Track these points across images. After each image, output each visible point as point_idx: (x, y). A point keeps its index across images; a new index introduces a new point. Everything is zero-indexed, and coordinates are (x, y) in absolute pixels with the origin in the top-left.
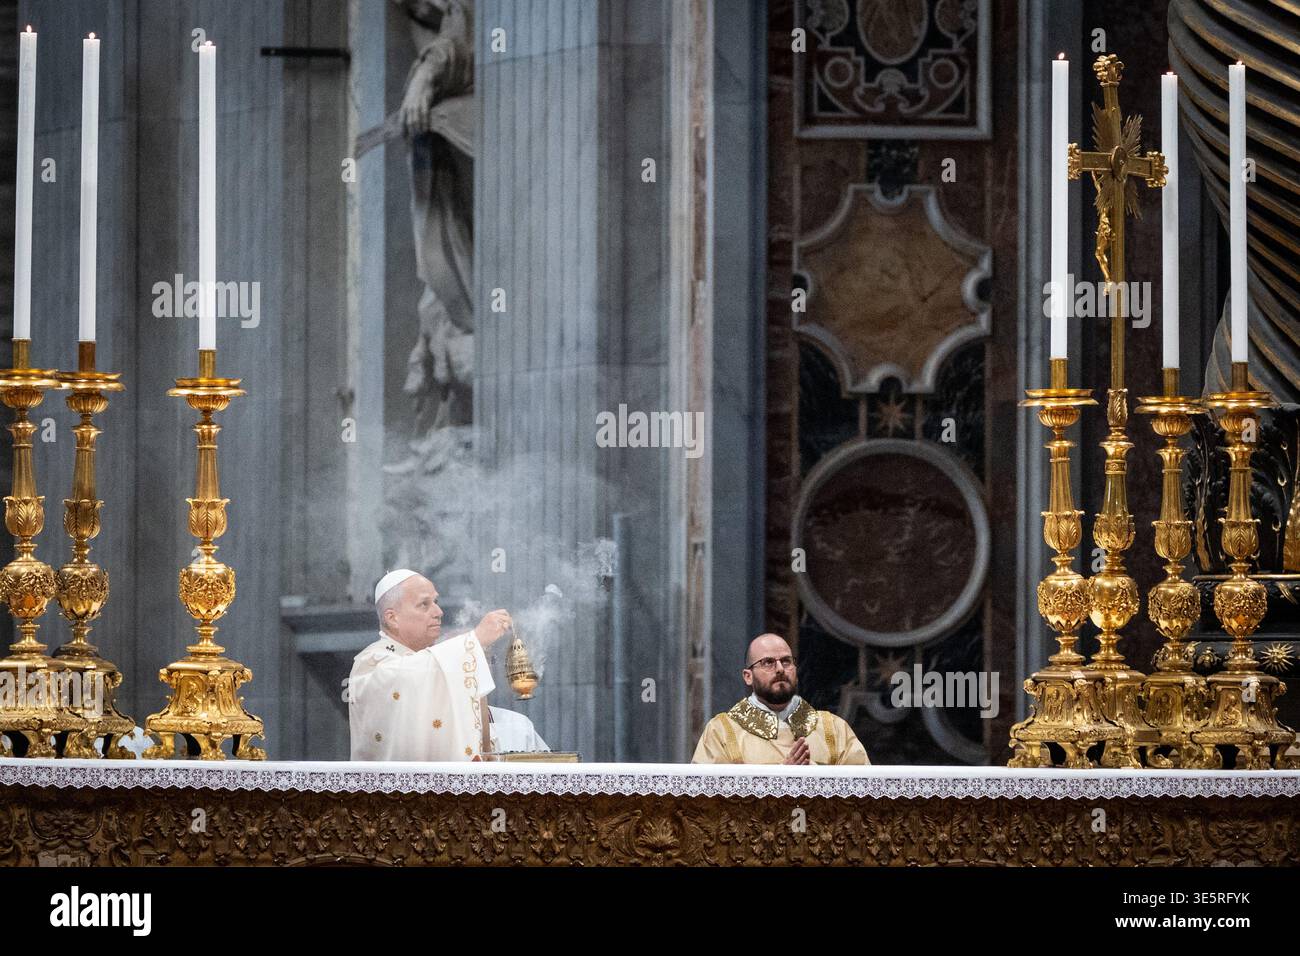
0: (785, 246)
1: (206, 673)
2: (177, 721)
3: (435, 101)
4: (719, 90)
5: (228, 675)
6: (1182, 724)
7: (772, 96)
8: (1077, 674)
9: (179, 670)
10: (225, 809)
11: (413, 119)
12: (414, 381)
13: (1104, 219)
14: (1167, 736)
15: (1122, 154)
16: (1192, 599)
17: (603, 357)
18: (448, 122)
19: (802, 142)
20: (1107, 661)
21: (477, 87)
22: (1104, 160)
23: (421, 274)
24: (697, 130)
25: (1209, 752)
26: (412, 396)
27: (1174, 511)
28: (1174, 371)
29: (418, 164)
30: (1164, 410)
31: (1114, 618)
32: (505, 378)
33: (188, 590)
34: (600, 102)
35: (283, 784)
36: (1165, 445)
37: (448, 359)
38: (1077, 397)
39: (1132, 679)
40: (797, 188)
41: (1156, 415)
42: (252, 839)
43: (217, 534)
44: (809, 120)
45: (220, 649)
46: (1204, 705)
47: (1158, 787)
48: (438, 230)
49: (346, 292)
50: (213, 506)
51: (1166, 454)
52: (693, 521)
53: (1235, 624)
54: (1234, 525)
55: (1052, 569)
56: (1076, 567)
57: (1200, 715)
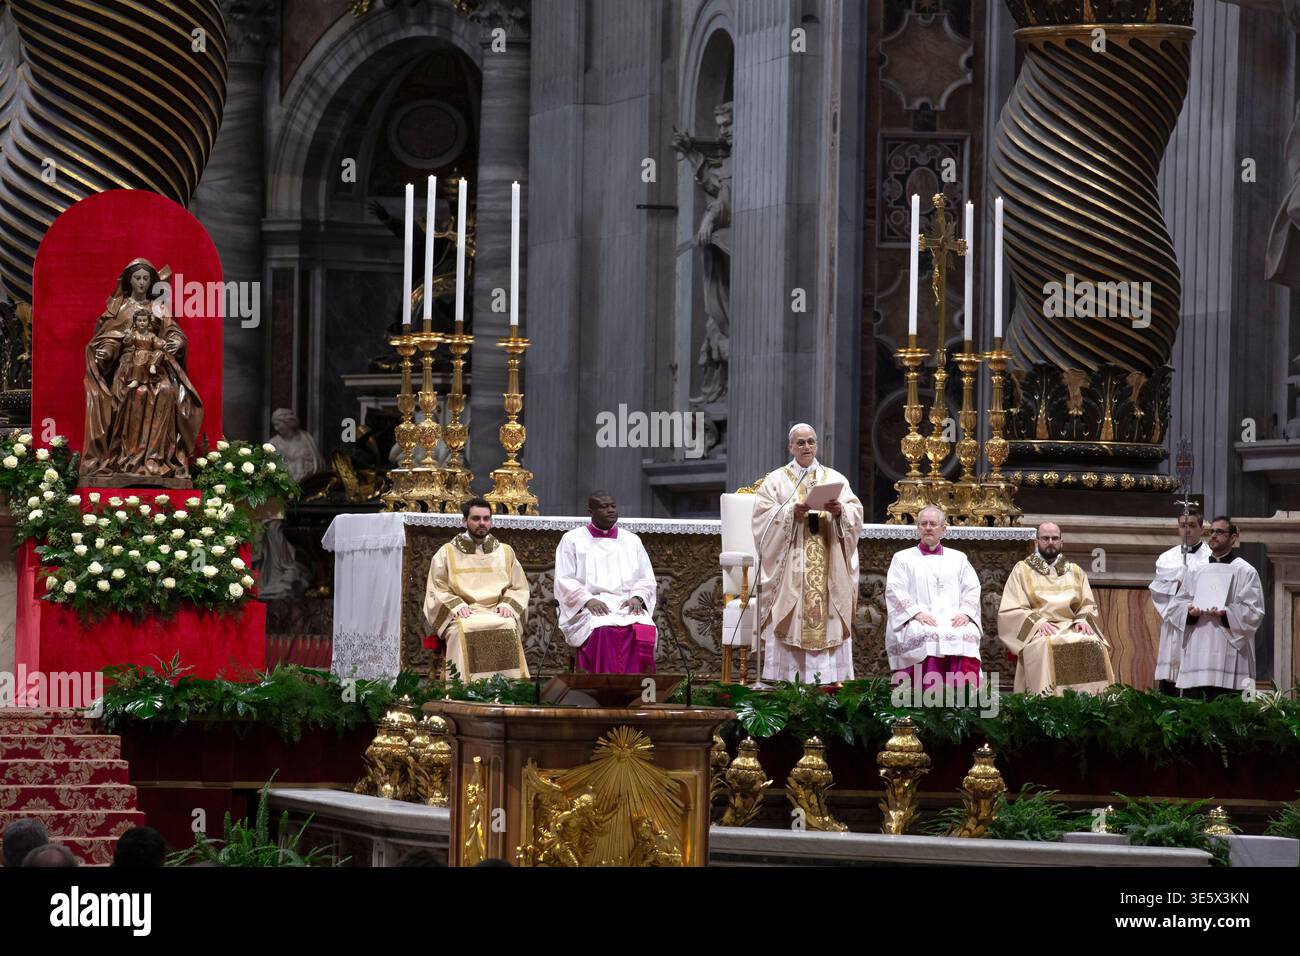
0: (871, 298)
1: (511, 475)
2: (498, 497)
3: (714, 230)
4: (840, 225)
5: (522, 476)
6: (970, 506)
7: (866, 228)
8: (919, 482)
9: (499, 473)
10: (519, 538)
11: (704, 238)
12: (703, 360)
13: (936, 270)
14: (962, 511)
15: (945, 240)
16: (976, 448)
17: (786, 349)
18: (718, 240)
19: (879, 249)
20: (935, 476)
21: (732, 224)
22: (937, 243)
23: (707, 310)
24: (831, 244)
25: (981, 519)
26: (702, 366)
27: (968, 407)
28: (969, 341)
29: (706, 259)
30: (964, 359)
31: (938, 456)
32: (742, 358)
33: (504, 436)
34: (786, 231)
35: (546, 527)
36: (965, 376)
37: (719, 349)
38: (921, 352)
39: (946, 484)
40: (876, 270)
41: (961, 362)
42: (531, 552)
43: (518, 410)
44: (883, 239)
45: (518, 464)
46: (980, 496)
47: (956, 534)
48: (715, 289)
49: (674, 319)
50: (515, 397)
51: (965, 380)
52: (826, 425)
53: (994, 459)
54: (994, 413)
55: (908, 432)
56: (919, 432)
57: (977, 501)
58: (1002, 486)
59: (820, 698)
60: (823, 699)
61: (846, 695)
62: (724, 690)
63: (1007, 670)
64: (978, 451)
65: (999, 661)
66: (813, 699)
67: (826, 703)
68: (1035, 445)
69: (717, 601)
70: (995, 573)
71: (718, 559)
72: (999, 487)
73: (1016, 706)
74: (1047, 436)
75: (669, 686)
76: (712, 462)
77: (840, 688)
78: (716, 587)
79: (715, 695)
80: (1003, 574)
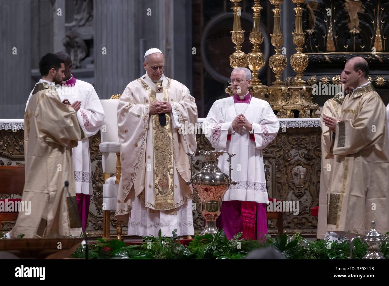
6: (281, 103)
14: (276, 107)
16: (284, 60)
25: (289, 112)
27: (277, 30)
31: (256, 67)
36: (274, 8)
39: (263, 88)
46: (288, 96)
51: (275, 11)
52: (167, 41)
53: (297, 69)
54: (297, 35)
55: (234, 51)
56: (243, 50)
57: (286, 100)
58: (304, 88)
59: (177, 248)
60: (179, 249)
61: (195, 246)
62: (107, 244)
63: (311, 222)
64: (286, 63)
65: (305, 216)
66: (172, 249)
67: (181, 252)
68: (326, 56)
69: (97, 178)
70: (300, 152)
71: (98, 147)
72: (301, 89)
73: (319, 250)
74: (334, 49)
75: (72, 246)
76: (83, 70)
77: (190, 241)
78: (97, 168)
79: (100, 248)
80: (306, 152)
